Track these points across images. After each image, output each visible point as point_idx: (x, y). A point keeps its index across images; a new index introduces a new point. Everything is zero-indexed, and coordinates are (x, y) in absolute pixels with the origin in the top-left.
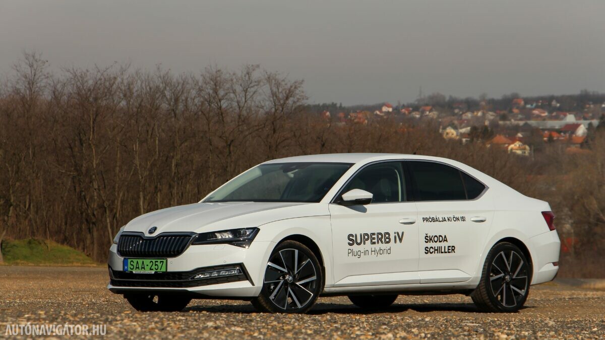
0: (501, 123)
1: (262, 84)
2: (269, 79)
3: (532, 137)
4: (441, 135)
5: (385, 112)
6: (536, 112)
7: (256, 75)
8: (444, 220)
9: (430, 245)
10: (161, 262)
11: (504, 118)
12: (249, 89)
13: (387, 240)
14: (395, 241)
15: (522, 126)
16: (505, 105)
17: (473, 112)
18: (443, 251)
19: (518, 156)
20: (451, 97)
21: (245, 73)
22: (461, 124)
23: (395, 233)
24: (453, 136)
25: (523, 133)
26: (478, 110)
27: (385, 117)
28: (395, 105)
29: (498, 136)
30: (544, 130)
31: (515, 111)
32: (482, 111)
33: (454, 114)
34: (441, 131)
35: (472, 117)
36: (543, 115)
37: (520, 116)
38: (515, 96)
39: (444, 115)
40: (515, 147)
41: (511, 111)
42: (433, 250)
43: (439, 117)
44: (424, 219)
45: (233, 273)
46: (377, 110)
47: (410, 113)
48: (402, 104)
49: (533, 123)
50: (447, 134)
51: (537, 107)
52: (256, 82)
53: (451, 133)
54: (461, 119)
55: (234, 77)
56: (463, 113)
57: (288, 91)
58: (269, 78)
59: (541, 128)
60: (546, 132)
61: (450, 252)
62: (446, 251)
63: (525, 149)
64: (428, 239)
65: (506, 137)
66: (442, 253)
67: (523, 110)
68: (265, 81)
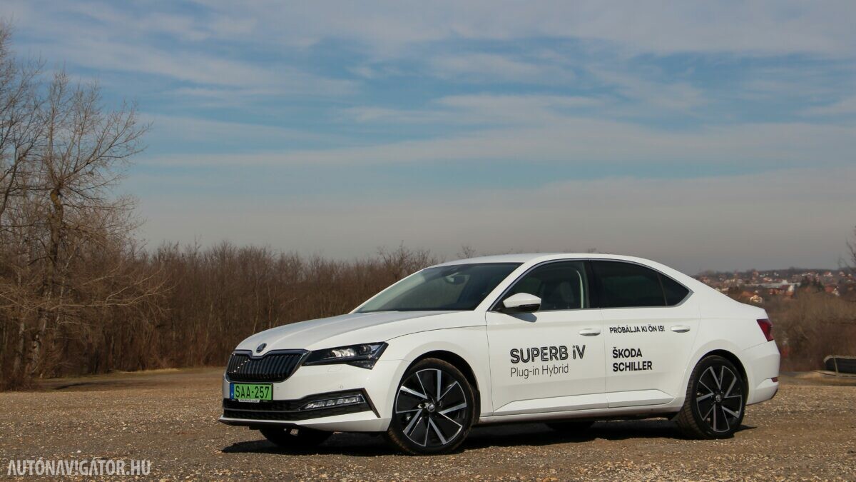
13: (564, 356)
14: (575, 357)
18: (637, 367)
23: (574, 347)
45: (354, 401)
62: (641, 367)
64: (617, 353)
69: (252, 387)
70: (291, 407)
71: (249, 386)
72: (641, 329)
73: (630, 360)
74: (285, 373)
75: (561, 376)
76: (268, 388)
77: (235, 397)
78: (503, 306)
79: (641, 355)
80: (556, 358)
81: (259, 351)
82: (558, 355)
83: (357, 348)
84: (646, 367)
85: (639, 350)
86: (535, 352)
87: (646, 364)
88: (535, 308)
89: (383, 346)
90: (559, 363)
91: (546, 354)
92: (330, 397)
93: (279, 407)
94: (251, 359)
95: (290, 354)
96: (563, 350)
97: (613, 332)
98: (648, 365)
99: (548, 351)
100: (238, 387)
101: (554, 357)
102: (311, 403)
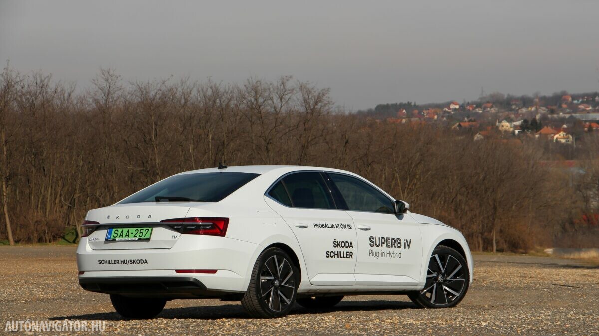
0: (549, 116)
1: (294, 91)
2: (301, 88)
4: (497, 127)
5: (453, 108)
7: (289, 85)
12: (283, 96)
16: (555, 102)
17: (528, 108)
20: (508, 95)
21: (280, 82)
22: (516, 117)
24: (507, 128)
26: (532, 106)
27: (452, 113)
28: (461, 102)
29: (545, 127)
31: (564, 106)
33: (511, 110)
34: (497, 124)
38: (564, 93)
40: (560, 137)
41: (560, 106)
46: (445, 107)
47: (474, 109)
48: (467, 101)
50: (503, 126)
52: (289, 90)
53: (506, 125)
54: (517, 114)
55: (271, 86)
56: (519, 108)
57: (316, 97)
58: (302, 86)
65: (552, 128)
68: (298, 89)
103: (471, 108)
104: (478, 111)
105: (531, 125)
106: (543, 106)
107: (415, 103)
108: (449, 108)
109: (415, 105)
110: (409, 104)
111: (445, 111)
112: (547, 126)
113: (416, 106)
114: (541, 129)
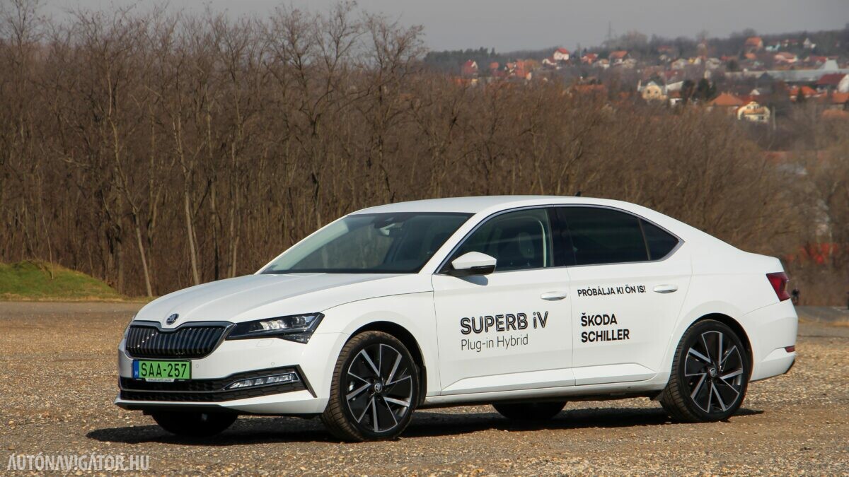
0: (728, 74)
3: (774, 94)
4: (640, 94)
6: (780, 57)
8: (612, 292)
9: (588, 329)
10: (183, 365)
11: (732, 66)
13: (523, 324)
15: (761, 78)
17: (687, 59)
18: (610, 337)
19: (753, 124)
22: (669, 77)
24: (657, 95)
25: (761, 89)
26: (695, 56)
27: (558, 68)
28: (573, 49)
29: (723, 94)
30: (791, 84)
31: (750, 56)
32: (700, 57)
33: (659, 63)
34: (639, 87)
35: (686, 66)
36: (791, 61)
37: (757, 64)
39: (644, 63)
40: (749, 111)
41: (743, 57)
42: (595, 336)
43: (637, 67)
44: (580, 292)
47: (594, 61)
49: (775, 73)
50: (649, 92)
51: (781, 50)
53: (653, 90)
54: (669, 70)
56: (673, 61)
59: (787, 80)
60: (794, 87)
61: (621, 339)
62: (616, 336)
63: (763, 112)
64: (586, 320)
65: (734, 95)
66: (608, 339)
67: (761, 54)
69: (164, 365)
70: (213, 386)
71: (160, 363)
72: (616, 291)
73: (602, 328)
74: (206, 349)
75: (519, 348)
76: (185, 365)
77: (141, 376)
78: (452, 267)
79: (615, 322)
80: (514, 328)
81: (170, 322)
82: (516, 324)
83: (289, 320)
84: (622, 336)
85: (613, 316)
86: (489, 321)
87: (622, 333)
88: (489, 270)
89: (319, 317)
90: (517, 333)
91: (501, 323)
92: (259, 375)
93: (198, 387)
94: (160, 332)
95: (211, 327)
96: (522, 318)
97: (582, 295)
98: (625, 334)
99: (504, 320)
100: (144, 364)
101: (510, 326)
102: (237, 382)
103: (590, 60)
104: (601, 65)
105: (699, 89)
106: (713, 57)
107: (493, 50)
108: (552, 60)
109: (493, 53)
110: (483, 51)
111: (545, 65)
112: (726, 92)
113: (495, 56)
114: (715, 97)
